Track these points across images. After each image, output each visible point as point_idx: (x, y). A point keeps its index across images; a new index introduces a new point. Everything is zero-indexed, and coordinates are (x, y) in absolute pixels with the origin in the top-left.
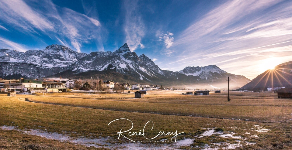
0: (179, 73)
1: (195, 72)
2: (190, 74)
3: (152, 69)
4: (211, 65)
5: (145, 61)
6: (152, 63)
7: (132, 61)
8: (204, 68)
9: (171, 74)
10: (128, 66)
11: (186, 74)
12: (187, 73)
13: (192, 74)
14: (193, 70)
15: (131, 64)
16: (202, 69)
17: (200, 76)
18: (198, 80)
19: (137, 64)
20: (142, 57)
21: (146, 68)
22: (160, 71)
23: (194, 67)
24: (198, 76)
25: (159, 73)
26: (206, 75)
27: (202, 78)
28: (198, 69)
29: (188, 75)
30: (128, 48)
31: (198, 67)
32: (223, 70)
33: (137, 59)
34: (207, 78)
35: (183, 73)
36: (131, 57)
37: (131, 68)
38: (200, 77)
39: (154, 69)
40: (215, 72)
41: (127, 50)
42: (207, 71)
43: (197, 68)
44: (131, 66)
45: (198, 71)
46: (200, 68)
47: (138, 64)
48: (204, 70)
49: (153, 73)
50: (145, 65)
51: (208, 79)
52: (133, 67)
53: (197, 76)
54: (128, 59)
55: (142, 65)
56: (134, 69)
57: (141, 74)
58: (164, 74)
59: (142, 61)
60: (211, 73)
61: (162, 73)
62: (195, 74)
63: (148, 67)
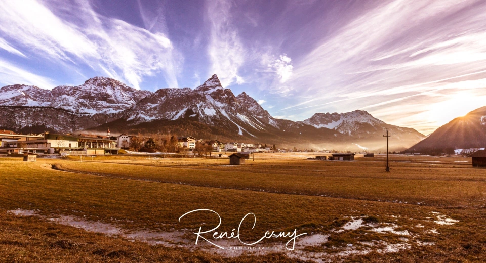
0: (303, 124)
1: (331, 122)
2: (321, 126)
3: (258, 117)
4: (357, 111)
5: (247, 103)
6: (258, 106)
7: (226, 104)
8: (346, 115)
9: (290, 125)
10: (218, 112)
11: (316, 126)
12: (316, 124)
13: (325, 126)
14: (327, 119)
15: (223, 108)
16: (341, 117)
17: (338, 128)
18: (335, 135)
19: (233, 108)
20: (241, 97)
21: (249, 115)
22: (271, 121)
23: (328, 114)
24: (336, 128)
25: (270, 123)
26: (348, 128)
27: (342, 132)
28: (336, 117)
29: (318, 128)
30: (219, 82)
31: (336, 114)
32: (377, 120)
33: (234, 100)
34: (350, 132)
35: (309, 124)
36: (224, 96)
37: (222, 116)
38: (339, 131)
39: (261, 117)
40: (364, 122)
41: (217, 86)
42: (351, 120)
43: (334, 116)
44: (223, 113)
45: (336, 120)
46: (339, 115)
47: (235, 109)
48: (345, 119)
49: (259, 124)
50: (247, 111)
51: (352, 133)
52: (227, 113)
53: (334, 129)
54: (218, 101)
55: (241, 111)
56: (228, 118)
57: (240, 125)
58: (278, 126)
59: (242, 104)
60: (357, 123)
61: (274, 124)
62: (330, 126)
63: (252, 114)
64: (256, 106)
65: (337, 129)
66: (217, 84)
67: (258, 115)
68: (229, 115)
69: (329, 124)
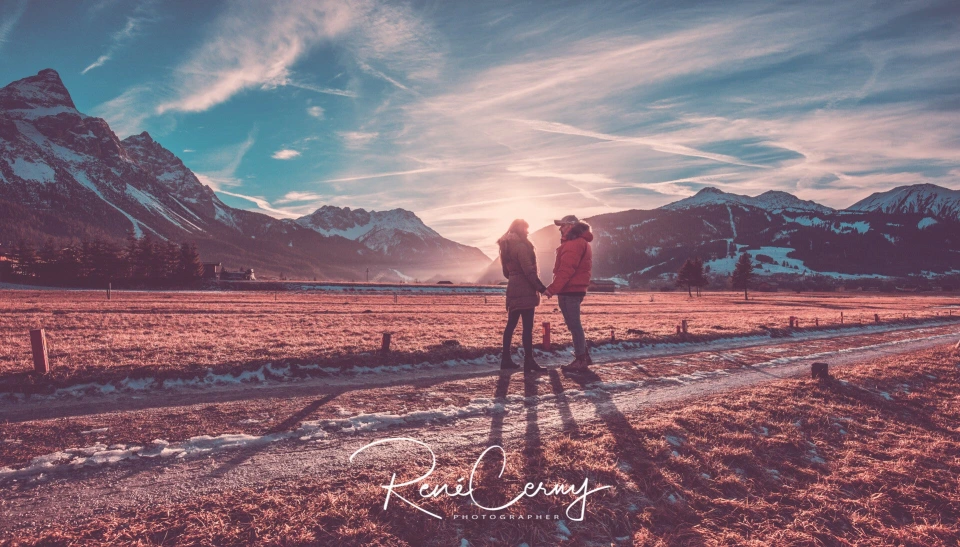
0: (296, 225)
1: (352, 226)
2: (333, 232)
3: (186, 199)
4: (399, 211)
5: (156, 162)
6: (186, 174)
7: (91, 159)
8: (380, 215)
9: (268, 225)
10: (63, 174)
11: (322, 231)
12: (324, 228)
13: (341, 233)
14: (345, 220)
15: (81, 166)
16: (372, 217)
17: (366, 239)
18: (359, 252)
19: (113, 170)
20: (137, 143)
21: (160, 192)
22: (221, 212)
23: (347, 209)
24: (361, 239)
25: (217, 217)
26: (384, 239)
27: (372, 247)
28: (361, 217)
29: (327, 236)
30: (65, 92)
31: (361, 211)
32: (430, 229)
33: (117, 151)
34: (386, 248)
35: (310, 225)
36: (85, 136)
37: (80, 187)
38: (368, 244)
39: (194, 201)
40: (410, 231)
41: (56, 102)
42: (389, 226)
43: (359, 215)
44: (81, 178)
45: (362, 224)
46: (368, 215)
47: (119, 175)
48: (378, 224)
49: (191, 218)
50: (154, 182)
51: (388, 250)
52: (95, 182)
53: (358, 239)
54: (64, 145)
55: (140, 181)
56: (98, 193)
57: (136, 217)
58: (238, 224)
59: (140, 163)
60: (398, 233)
61: (228, 220)
62: (351, 234)
63: (169, 191)
64: (182, 174)
65: (363, 241)
66: (59, 97)
67: (185, 194)
68: (101, 187)
69: (349, 229)
